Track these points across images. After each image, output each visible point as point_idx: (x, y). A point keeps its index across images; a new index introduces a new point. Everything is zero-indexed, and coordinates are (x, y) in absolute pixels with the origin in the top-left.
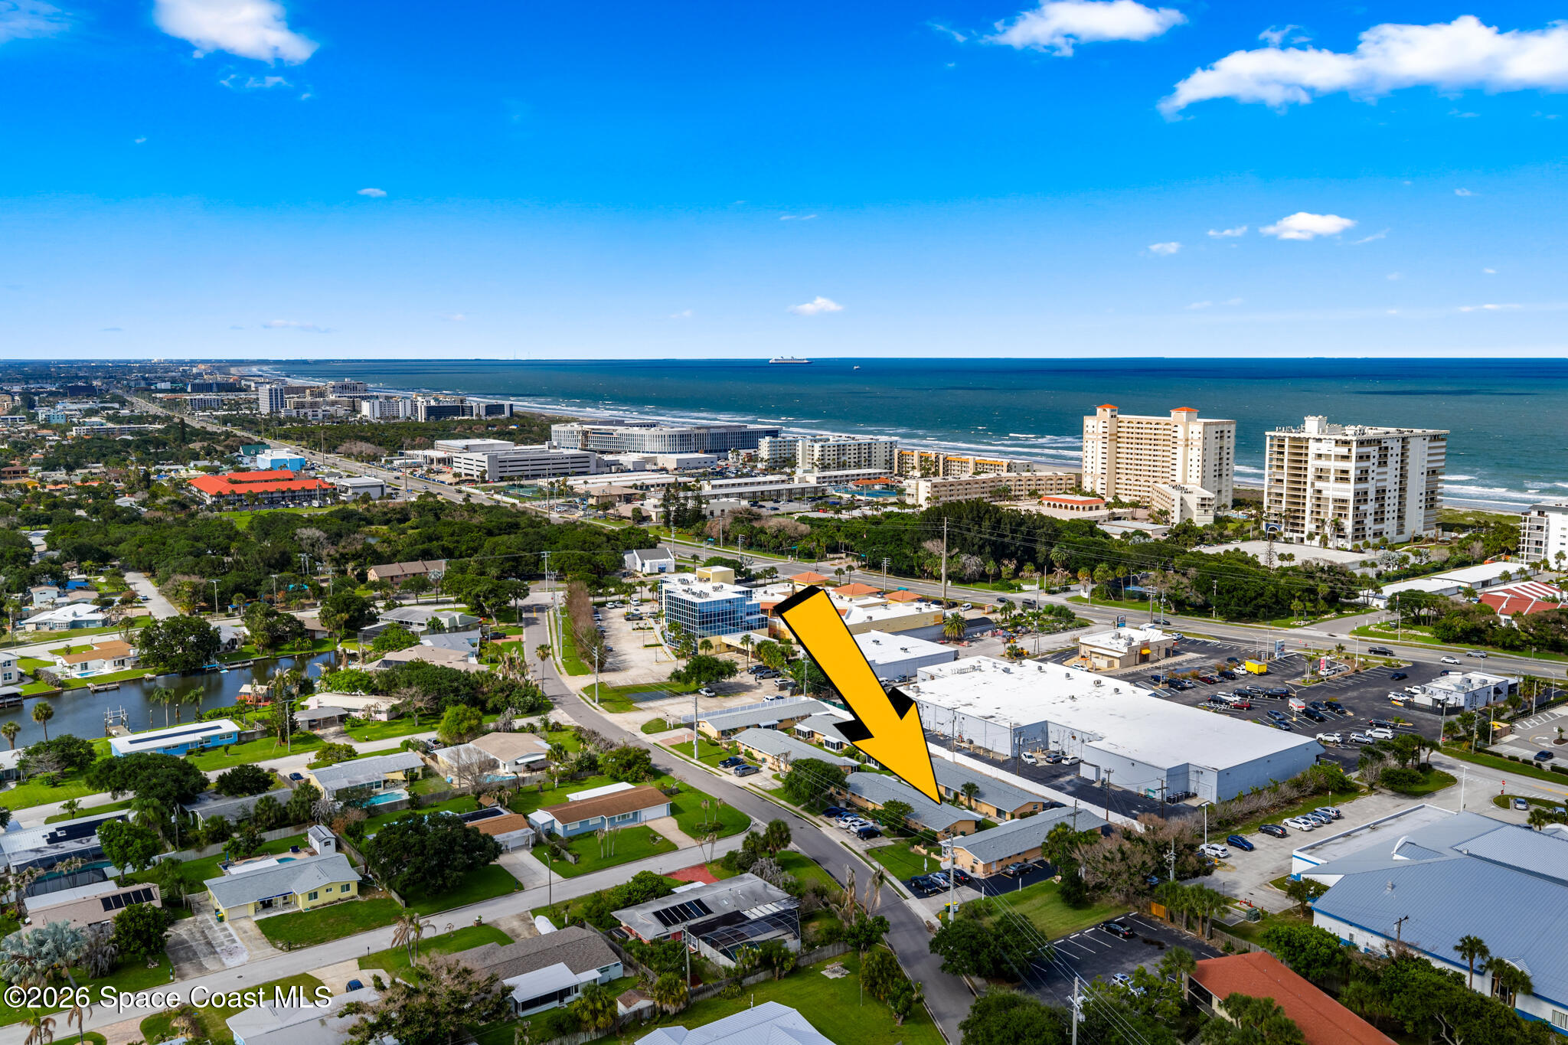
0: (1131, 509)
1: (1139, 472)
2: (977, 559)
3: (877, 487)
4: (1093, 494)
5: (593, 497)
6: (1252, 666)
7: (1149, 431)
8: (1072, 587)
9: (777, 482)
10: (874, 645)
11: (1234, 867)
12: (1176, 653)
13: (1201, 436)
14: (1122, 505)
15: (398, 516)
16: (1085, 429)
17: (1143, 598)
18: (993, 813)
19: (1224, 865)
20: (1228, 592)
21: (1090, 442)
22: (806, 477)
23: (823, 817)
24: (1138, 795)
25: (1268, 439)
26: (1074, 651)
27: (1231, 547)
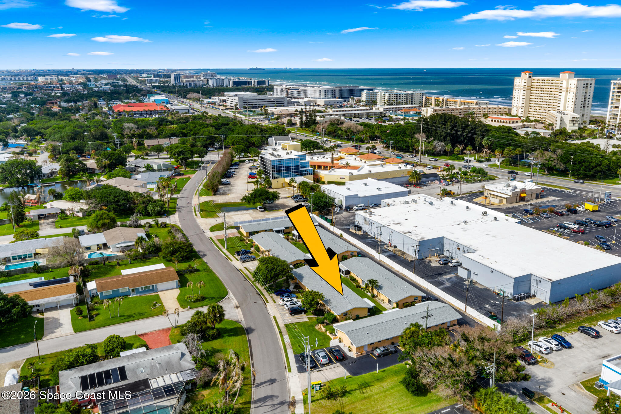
0: (534, 123)
1: (541, 106)
2: (443, 144)
3: (412, 113)
4: (516, 116)
5: (275, 114)
6: (589, 206)
7: (548, 84)
8: (492, 159)
9: (364, 110)
10: (364, 186)
11: (553, 364)
12: (543, 197)
13: (575, 86)
14: (529, 121)
15: (184, 121)
16: (515, 84)
17: (529, 166)
18: (386, 301)
19: (545, 361)
20: (579, 163)
21: (517, 90)
22: (380, 108)
23: (274, 295)
24: (494, 292)
25: (612, 85)
26: (481, 193)
27: (585, 141)
